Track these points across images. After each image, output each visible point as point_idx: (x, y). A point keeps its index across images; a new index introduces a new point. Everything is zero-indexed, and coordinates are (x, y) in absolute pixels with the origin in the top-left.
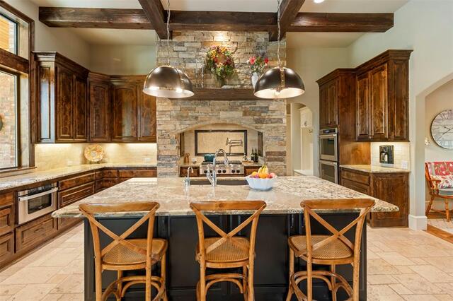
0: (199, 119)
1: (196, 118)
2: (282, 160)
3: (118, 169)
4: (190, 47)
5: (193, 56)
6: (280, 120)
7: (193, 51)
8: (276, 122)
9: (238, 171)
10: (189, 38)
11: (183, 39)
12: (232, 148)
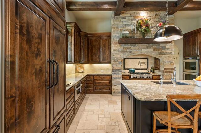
0: (132, 53)
1: (131, 52)
2: (172, 72)
3: (93, 75)
4: (128, 19)
5: (130, 23)
6: (171, 53)
7: (130, 21)
8: (169, 54)
9: (150, 77)
10: (128, 15)
11: (125, 15)
12: (141, 66)
